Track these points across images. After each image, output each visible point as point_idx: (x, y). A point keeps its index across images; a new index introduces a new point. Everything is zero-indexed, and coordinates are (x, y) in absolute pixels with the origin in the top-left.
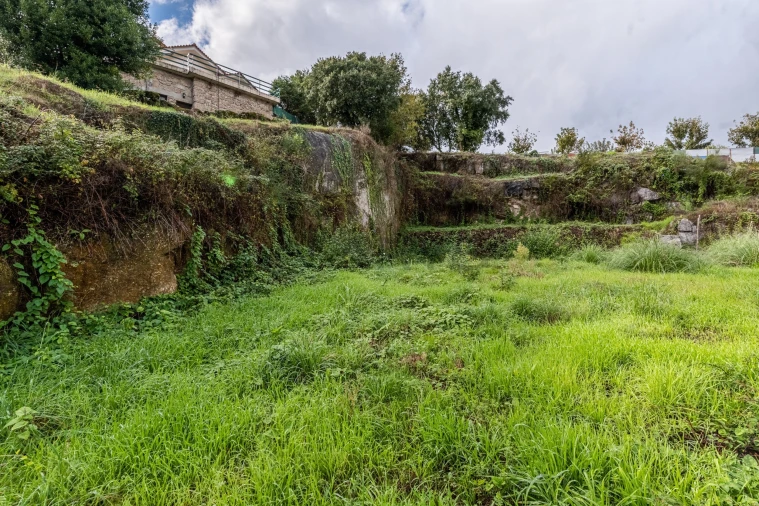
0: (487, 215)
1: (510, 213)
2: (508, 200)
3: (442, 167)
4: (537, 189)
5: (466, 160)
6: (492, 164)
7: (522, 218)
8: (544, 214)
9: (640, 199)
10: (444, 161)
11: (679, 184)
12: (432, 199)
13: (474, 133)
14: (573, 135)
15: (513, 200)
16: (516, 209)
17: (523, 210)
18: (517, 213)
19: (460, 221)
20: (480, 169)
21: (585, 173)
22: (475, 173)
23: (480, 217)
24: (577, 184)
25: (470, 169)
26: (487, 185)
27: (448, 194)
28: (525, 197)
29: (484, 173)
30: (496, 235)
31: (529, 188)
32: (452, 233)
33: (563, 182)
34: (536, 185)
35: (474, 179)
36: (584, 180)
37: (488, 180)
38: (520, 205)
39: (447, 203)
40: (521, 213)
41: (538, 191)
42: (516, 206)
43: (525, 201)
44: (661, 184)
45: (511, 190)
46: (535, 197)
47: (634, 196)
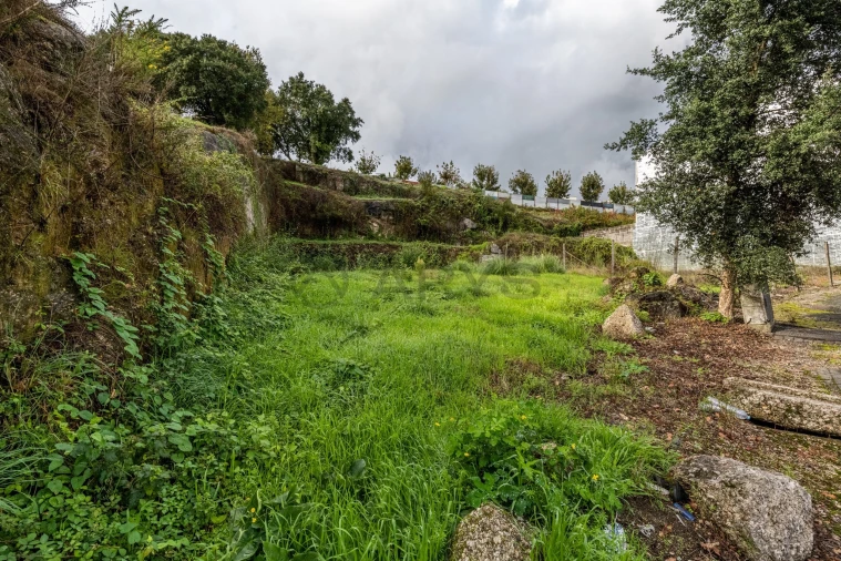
0: (350, 230)
1: (370, 231)
2: (369, 218)
3: (302, 178)
4: (392, 211)
5: (326, 174)
6: (352, 182)
7: (380, 235)
8: (398, 233)
9: (465, 227)
10: (303, 172)
11: (488, 218)
12: (297, 211)
13: (325, 147)
14: (409, 163)
15: (373, 219)
16: (375, 227)
17: (381, 229)
18: (376, 231)
19: (325, 235)
20: (341, 186)
21: (429, 201)
22: (335, 189)
23: (344, 232)
24: (423, 210)
25: (331, 184)
26: (350, 202)
27: (313, 207)
28: (383, 218)
29: (344, 190)
30: (366, 250)
31: (386, 209)
32: (325, 246)
33: (413, 208)
34: (392, 207)
35: (336, 195)
36: (428, 207)
37: (349, 198)
38: (378, 224)
39: (313, 216)
40: (380, 231)
41: (393, 213)
42: (375, 225)
43: (383, 220)
44: (478, 218)
45: (372, 209)
46: (391, 218)
47: (461, 224)
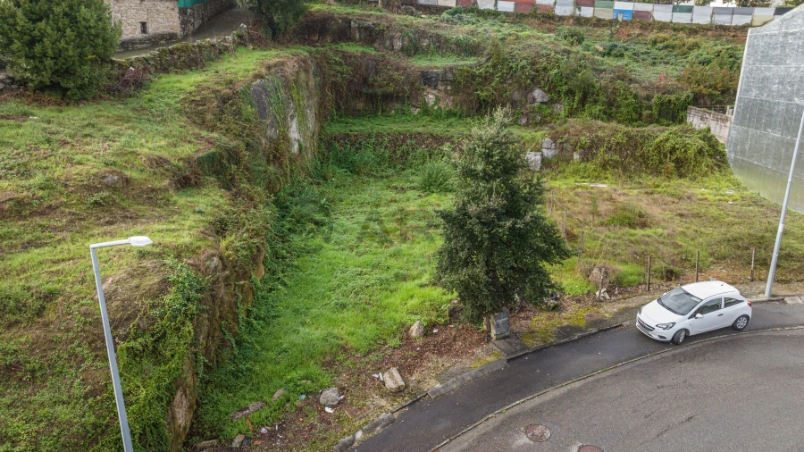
0: (403, 104)
1: (425, 103)
2: (424, 90)
3: (357, 36)
4: (450, 81)
5: (383, 30)
6: (411, 40)
7: (436, 108)
8: (457, 105)
9: (534, 100)
10: (359, 28)
11: (565, 88)
15: (429, 90)
16: (430, 98)
17: (438, 100)
18: (432, 103)
19: (376, 112)
20: (398, 44)
21: (494, 66)
22: (393, 49)
24: (486, 78)
25: (388, 43)
26: (405, 69)
27: (365, 81)
28: (440, 87)
29: (402, 49)
30: (409, 141)
31: (443, 79)
33: (474, 76)
34: (450, 75)
35: (392, 59)
36: (492, 74)
37: (406, 62)
38: (435, 95)
39: (365, 90)
40: (436, 103)
41: (452, 82)
42: (431, 96)
43: (440, 91)
44: (552, 88)
45: (428, 79)
46: (449, 88)
47: (529, 96)
